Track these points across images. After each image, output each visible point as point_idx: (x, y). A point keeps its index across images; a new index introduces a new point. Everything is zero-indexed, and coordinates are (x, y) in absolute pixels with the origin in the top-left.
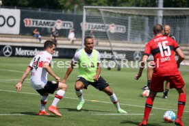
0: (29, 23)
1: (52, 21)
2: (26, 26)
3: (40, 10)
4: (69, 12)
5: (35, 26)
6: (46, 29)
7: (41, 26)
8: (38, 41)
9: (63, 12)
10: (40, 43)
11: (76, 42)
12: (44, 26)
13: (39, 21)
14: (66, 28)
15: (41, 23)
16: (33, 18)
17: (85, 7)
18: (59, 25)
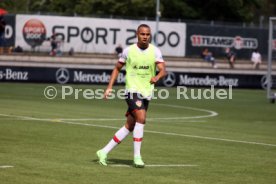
0: (198, 41)
1: (229, 38)
2: (193, 45)
3: (212, 23)
4: (252, 26)
5: (206, 44)
6: (221, 49)
7: (214, 45)
8: (210, 65)
9: (244, 26)
10: (212, 68)
11: (262, 67)
12: (219, 45)
13: (211, 38)
14: (248, 47)
15: (214, 40)
16: (203, 35)
17: (271, 18)
18: (238, 43)
